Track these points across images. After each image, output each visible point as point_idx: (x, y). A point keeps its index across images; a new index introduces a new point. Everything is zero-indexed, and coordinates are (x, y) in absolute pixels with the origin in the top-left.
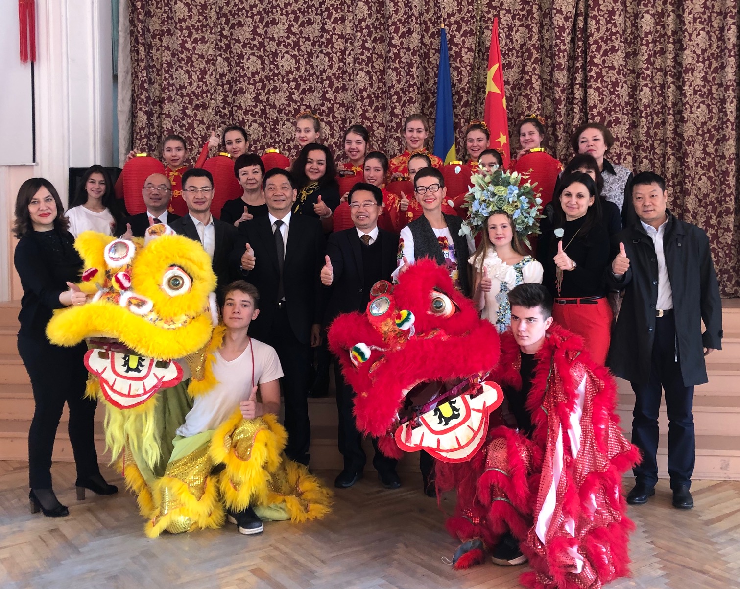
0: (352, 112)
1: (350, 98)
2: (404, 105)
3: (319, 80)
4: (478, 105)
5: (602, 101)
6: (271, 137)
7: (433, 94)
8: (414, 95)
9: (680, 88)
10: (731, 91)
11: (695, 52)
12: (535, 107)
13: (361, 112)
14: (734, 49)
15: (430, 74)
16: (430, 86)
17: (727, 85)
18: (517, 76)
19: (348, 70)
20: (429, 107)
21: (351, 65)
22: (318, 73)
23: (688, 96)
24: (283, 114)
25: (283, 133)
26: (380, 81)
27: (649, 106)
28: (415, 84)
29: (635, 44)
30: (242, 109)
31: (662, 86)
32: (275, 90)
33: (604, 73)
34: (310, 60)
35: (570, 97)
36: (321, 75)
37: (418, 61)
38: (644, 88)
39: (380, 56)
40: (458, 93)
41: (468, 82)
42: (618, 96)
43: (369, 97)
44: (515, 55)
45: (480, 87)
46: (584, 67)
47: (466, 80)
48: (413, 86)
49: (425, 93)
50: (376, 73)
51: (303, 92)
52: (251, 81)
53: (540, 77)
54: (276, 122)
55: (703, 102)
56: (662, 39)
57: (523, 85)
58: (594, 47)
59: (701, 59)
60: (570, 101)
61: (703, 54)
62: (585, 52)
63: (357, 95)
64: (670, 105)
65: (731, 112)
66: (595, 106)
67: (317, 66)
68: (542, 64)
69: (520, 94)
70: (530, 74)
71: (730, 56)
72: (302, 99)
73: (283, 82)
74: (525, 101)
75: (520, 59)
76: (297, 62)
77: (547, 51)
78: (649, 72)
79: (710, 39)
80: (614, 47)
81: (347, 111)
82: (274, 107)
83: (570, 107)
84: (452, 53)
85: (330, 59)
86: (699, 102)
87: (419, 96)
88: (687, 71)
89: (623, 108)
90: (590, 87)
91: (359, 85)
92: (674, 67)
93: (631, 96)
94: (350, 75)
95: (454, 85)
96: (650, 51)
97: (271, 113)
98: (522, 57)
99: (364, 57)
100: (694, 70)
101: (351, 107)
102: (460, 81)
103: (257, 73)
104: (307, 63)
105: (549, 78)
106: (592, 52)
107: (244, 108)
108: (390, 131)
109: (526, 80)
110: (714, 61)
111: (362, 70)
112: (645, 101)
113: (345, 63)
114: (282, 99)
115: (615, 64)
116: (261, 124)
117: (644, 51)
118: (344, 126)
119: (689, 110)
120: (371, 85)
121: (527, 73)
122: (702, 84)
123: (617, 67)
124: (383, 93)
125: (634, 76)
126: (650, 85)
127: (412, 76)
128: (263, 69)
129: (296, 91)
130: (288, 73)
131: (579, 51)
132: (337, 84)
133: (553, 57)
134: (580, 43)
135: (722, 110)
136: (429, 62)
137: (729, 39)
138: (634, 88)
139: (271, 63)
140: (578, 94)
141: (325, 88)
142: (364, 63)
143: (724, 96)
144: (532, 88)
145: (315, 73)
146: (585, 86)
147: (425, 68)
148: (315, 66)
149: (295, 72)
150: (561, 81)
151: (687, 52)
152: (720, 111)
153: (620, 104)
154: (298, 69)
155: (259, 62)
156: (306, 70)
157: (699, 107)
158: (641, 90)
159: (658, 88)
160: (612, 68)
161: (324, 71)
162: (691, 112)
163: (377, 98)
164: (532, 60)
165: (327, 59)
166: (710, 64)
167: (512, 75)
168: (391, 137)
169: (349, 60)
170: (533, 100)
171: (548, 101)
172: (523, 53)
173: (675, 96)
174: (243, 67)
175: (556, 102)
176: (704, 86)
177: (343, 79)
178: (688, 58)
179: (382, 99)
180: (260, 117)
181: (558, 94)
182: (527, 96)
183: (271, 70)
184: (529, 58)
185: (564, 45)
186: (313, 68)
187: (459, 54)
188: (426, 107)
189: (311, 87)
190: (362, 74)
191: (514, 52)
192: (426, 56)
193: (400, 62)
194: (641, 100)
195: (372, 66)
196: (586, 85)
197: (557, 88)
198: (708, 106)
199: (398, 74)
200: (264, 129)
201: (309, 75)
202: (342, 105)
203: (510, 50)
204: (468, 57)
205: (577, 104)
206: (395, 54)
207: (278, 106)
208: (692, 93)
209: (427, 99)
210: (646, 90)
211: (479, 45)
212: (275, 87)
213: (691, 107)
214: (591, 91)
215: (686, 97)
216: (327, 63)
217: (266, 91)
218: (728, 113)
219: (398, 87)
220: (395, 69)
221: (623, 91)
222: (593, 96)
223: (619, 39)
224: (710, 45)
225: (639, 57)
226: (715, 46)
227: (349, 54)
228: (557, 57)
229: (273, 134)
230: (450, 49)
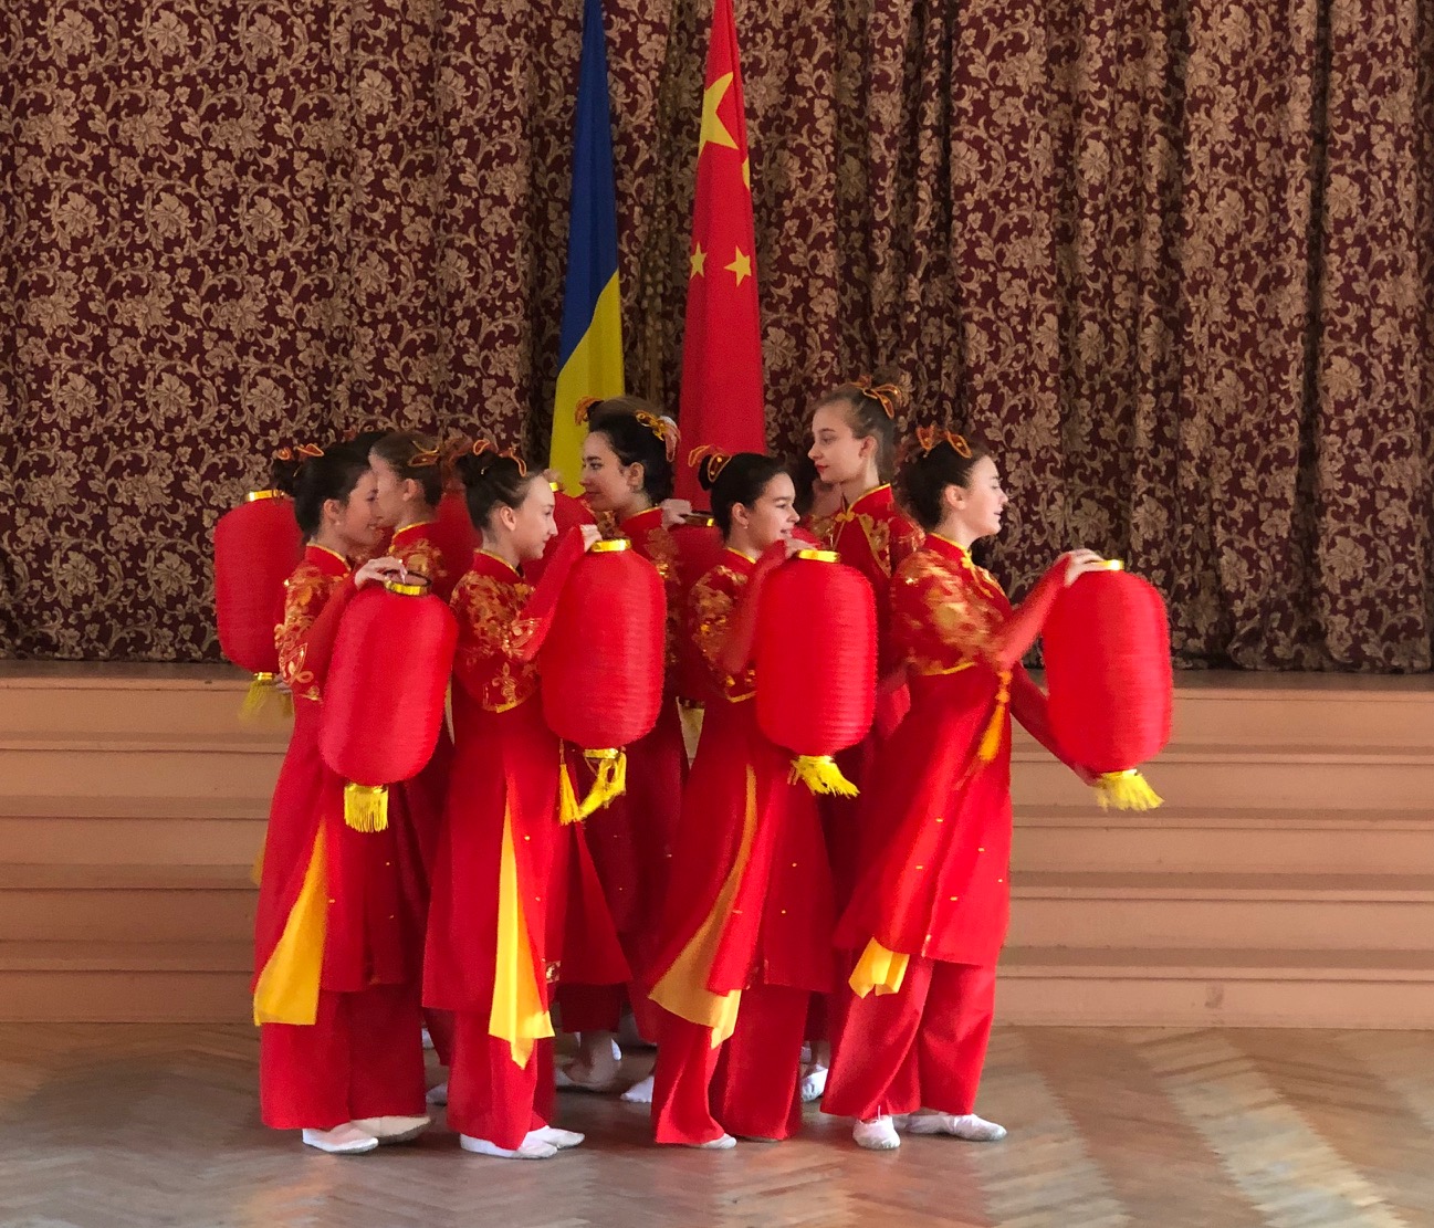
0: (346, 174)
1: (340, 137)
2: (486, 164)
3: (256, 85)
4: (675, 167)
5: (986, 175)
6: (123, 234)
7: (560, 135)
8: (513, 139)
9: (1178, 144)
10: (1299, 160)
11: (1216, 59)
12: (821, 180)
13: (370, 178)
14: (1309, 53)
15: (553, 84)
16: (553, 116)
17: (1290, 144)
18: (775, 97)
19: (336, 63)
20: (549, 170)
21: (344, 50)
22: (252, 67)
23: (1196, 167)
24: (156, 174)
25: (155, 225)
26: (418, 94)
27: (1102, 188)
28: (516, 111)
29: (1071, 28)
30: (42, 155)
31: (1136, 138)
32: (135, 107)
33: (994, 104)
34: (229, 30)
35: (908, 156)
36: (262, 70)
37: (524, 53)
38: (1090, 142)
39: (420, 30)
40: (625, 139)
41: (653, 113)
42: (1025, 163)
43: (391, 137)
44: (771, 41)
45: (684, 124)
46: (944, 85)
47: (647, 106)
48: (509, 116)
49: (539, 132)
50: (408, 74)
51: (211, 114)
52: (68, 80)
53: (834, 104)
54: (136, 194)
55: (1232, 186)
56: (1138, 19)
57: (789, 120)
58: (969, 36)
59: (1230, 77)
60: (909, 167)
61: (1235, 62)
62: (946, 45)
63: (361, 133)
64: (1152, 187)
65: (1299, 213)
66: (970, 187)
67: (250, 46)
68: (838, 68)
69: (783, 145)
70: (810, 94)
71: (1299, 72)
72: (207, 134)
73: (156, 86)
74: (795, 164)
75: (783, 52)
76: (195, 31)
77: (852, 35)
78: (1104, 104)
79: (1254, 24)
80: (1018, 37)
81: (331, 170)
82: (130, 151)
83: (906, 182)
84: (612, 33)
85: (288, 31)
86: (1222, 183)
87: (526, 143)
88: (1195, 105)
89: (1038, 195)
90: (959, 137)
91: (365, 106)
92: (1166, 92)
93: (1060, 161)
94: (340, 78)
95: (615, 119)
96: (1109, 48)
97: (123, 168)
98: (788, 47)
99: (379, 33)
100: (1211, 102)
101: (344, 161)
102: (632, 107)
103: (85, 59)
104: (221, 37)
105: (855, 105)
106: (966, 48)
107: (47, 150)
108: (447, 229)
109: (800, 111)
110: (1262, 81)
111: (373, 65)
112: (1093, 176)
113: (326, 44)
114: (154, 132)
115: (1021, 81)
116: (95, 198)
117: (1092, 49)
118: (321, 211)
119: (1197, 204)
120: (397, 106)
121: (802, 91)
122: (1232, 138)
123: (1025, 89)
124: (426, 126)
125: (1069, 109)
126: (1105, 137)
127: (509, 90)
128: (101, 48)
129: (190, 111)
130: (169, 62)
131: (933, 42)
132: (302, 99)
133: (866, 51)
134: (937, 22)
135: (1278, 206)
136: (550, 52)
137: (1298, 29)
138: (1068, 142)
139: (124, 33)
140: (928, 153)
141: (272, 106)
142: (379, 49)
143: (1283, 169)
144: (813, 131)
145: (242, 66)
146: (945, 133)
147: (539, 67)
148: (243, 46)
149: (189, 60)
150: (885, 117)
151: (1197, 57)
152: (1274, 207)
153: (1031, 183)
154: (196, 51)
155: (90, 28)
156: (218, 57)
157: (1221, 197)
158: (1084, 147)
159: (1124, 143)
160: (1014, 91)
161: (271, 62)
162: (1203, 210)
163: (411, 139)
164: (815, 59)
165: (279, 29)
166: (1253, 88)
167: (763, 93)
168: (450, 244)
169: (340, 36)
170: (815, 162)
171: (852, 164)
172: (790, 39)
173: (1166, 165)
174: (44, 41)
175: (873, 171)
176: (1236, 145)
177: (320, 86)
178: (1198, 72)
179: (426, 143)
180: (93, 177)
181: (879, 150)
182: (799, 151)
183: (122, 52)
184: (808, 51)
185: (897, 26)
186: (238, 52)
187: (629, 39)
188: (542, 169)
189: (231, 102)
190: (373, 77)
191: (768, 33)
192: (542, 37)
193: (476, 50)
194: (1082, 172)
195: (401, 57)
196: (948, 131)
197: (876, 136)
198: (1245, 193)
199: (471, 82)
200: (103, 211)
201: (229, 69)
202: (317, 154)
203: (757, 28)
204: (652, 47)
205: (927, 178)
206: (461, 28)
207: (141, 151)
208: (1207, 162)
209: (545, 146)
210: (1096, 147)
211: (680, 12)
212: (135, 99)
213: (1203, 197)
214: (959, 148)
215: (1190, 171)
216: (278, 42)
217: (109, 107)
218: (1292, 214)
219: (470, 116)
220: (463, 69)
221: (1040, 151)
222: (966, 162)
223: (1032, 17)
224: (1254, 41)
225: (1081, 63)
226: (1265, 41)
227: (339, 22)
228: (877, 57)
229: (128, 224)
230: (609, 24)
